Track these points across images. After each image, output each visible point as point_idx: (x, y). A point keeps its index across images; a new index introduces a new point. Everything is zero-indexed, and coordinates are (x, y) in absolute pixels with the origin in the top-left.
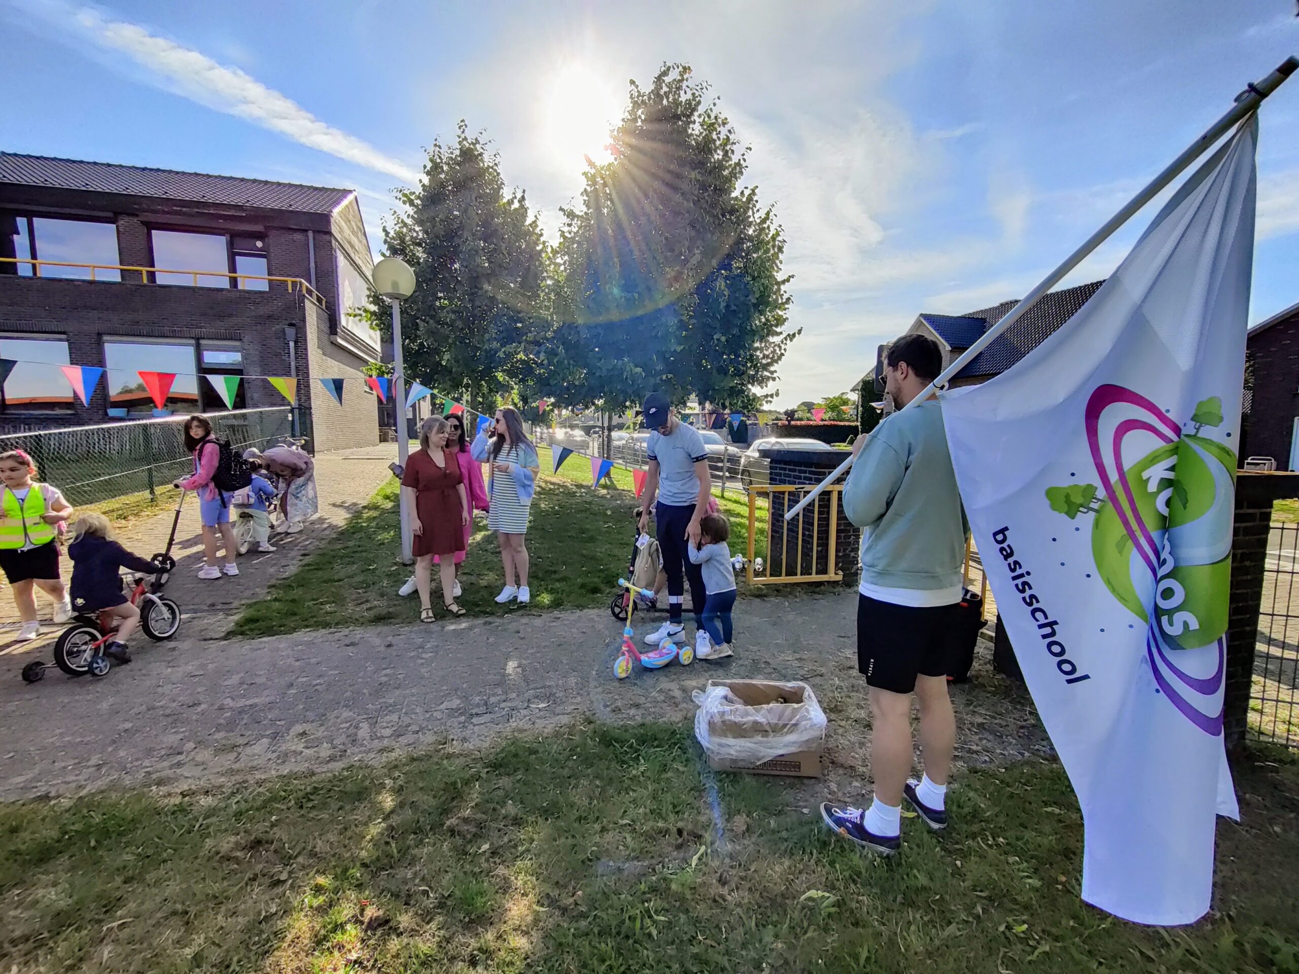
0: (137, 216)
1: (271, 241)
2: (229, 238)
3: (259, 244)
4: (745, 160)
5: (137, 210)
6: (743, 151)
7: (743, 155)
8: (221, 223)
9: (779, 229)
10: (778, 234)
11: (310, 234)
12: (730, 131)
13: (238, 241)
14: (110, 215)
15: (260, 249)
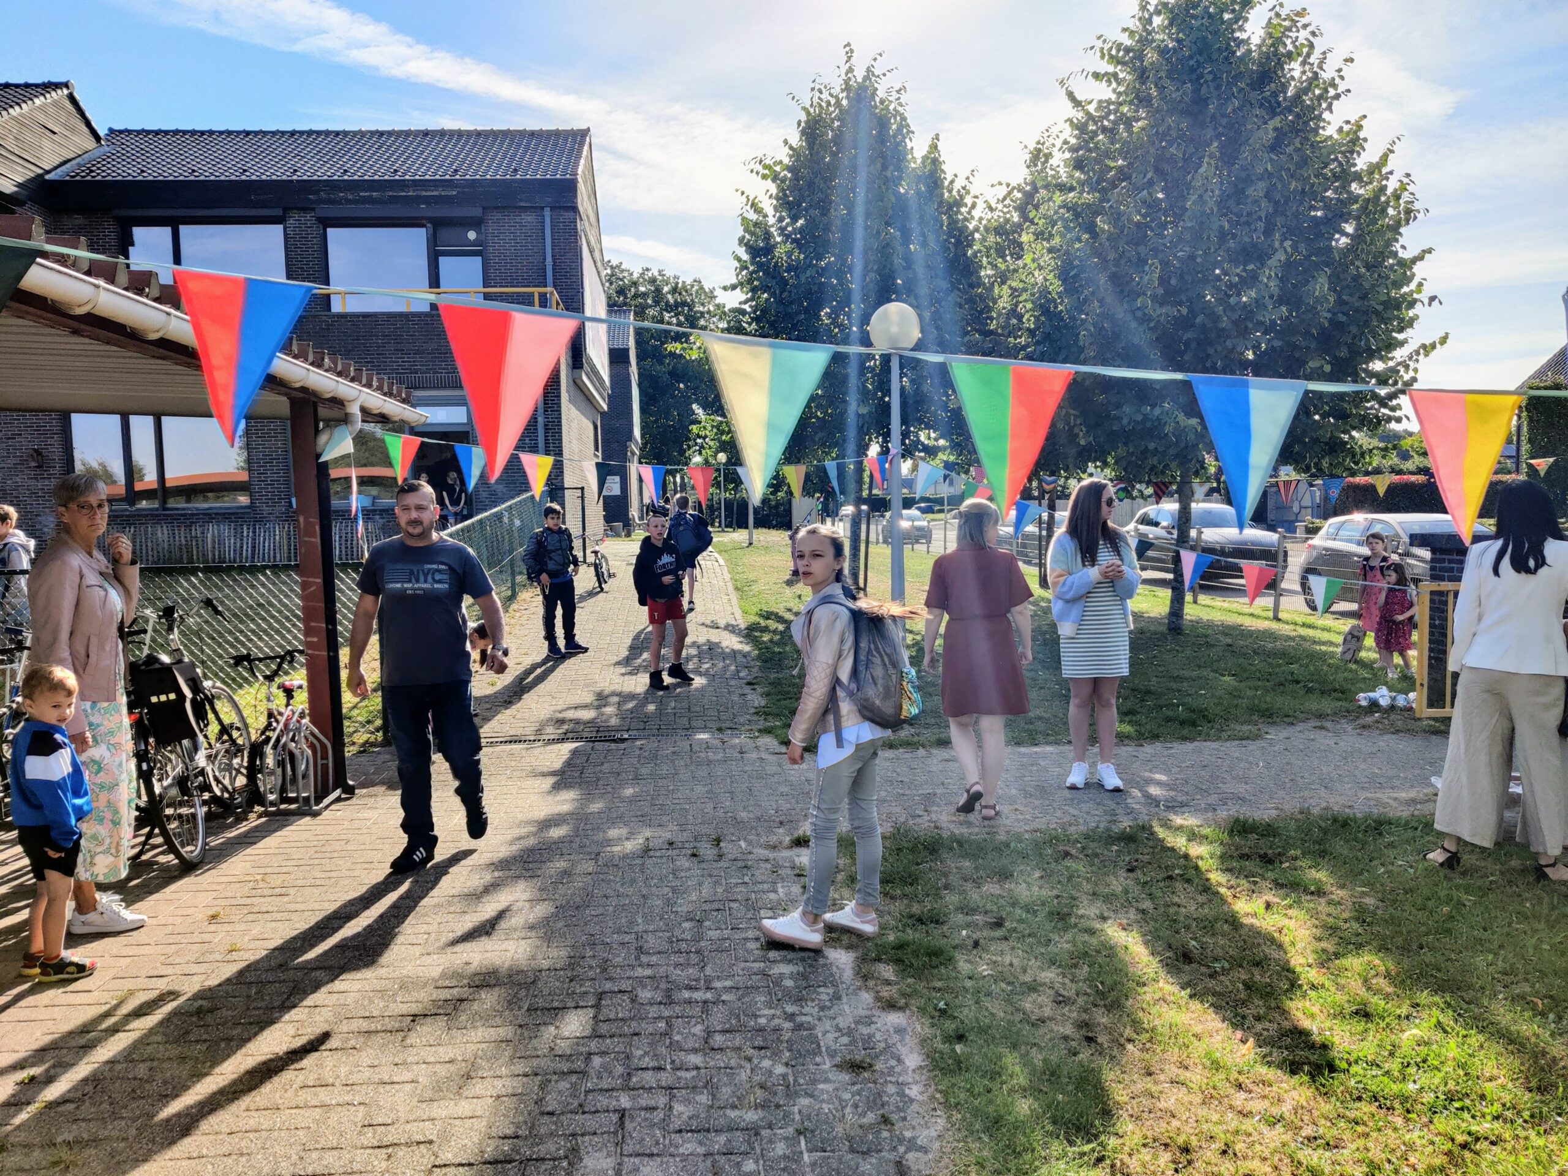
0: (313, 209)
1: (490, 227)
2: (431, 231)
3: (472, 235)
4: (1342, 78)
5: (313, 202)
6: (1340, 64)
7: (1339, 70)
8: (423, 210)
9: (1406, 180)
10: (1403, 187)
11: (547, 213)
12: (1313, 34)
13: (445, 234)
14: (278, 212)
15: (475, 243)
